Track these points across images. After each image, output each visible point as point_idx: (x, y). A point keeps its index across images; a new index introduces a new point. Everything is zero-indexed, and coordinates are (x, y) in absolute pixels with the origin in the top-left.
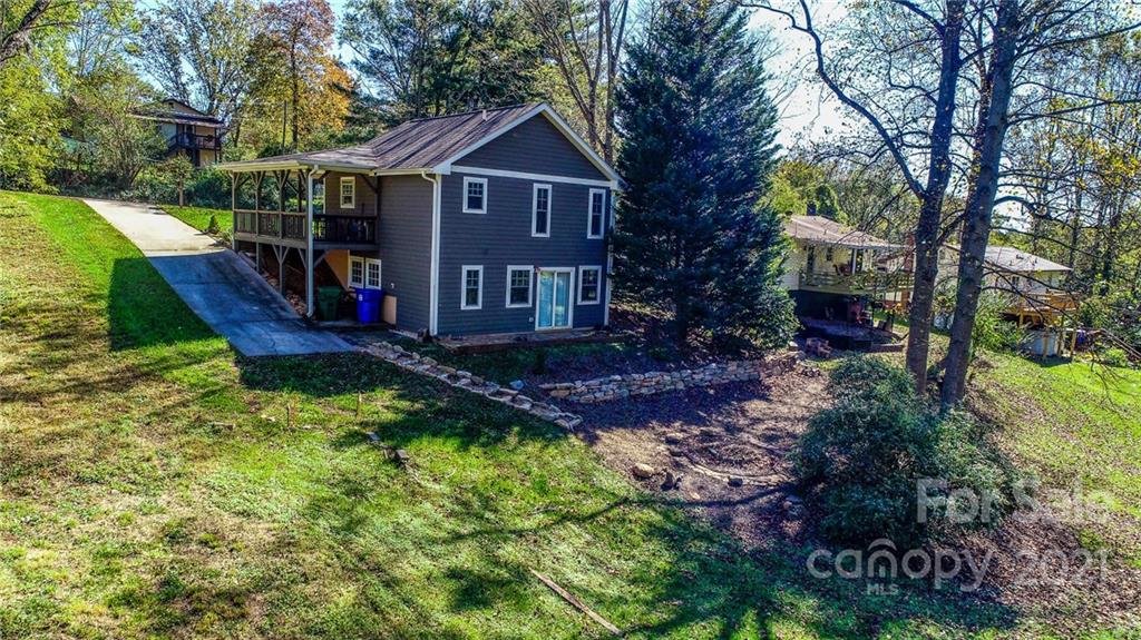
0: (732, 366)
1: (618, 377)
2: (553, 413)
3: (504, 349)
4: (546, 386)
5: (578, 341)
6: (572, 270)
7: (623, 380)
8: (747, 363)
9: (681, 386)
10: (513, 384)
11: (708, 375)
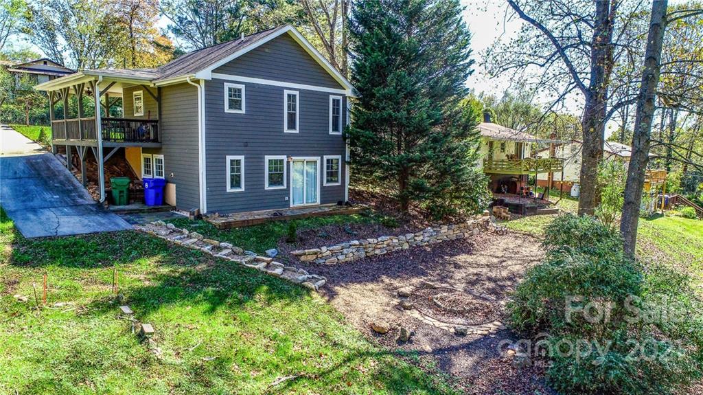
0: (444, 229)
1: (356, 242)
2: (301, 276)
3: (263, 223)
4: (297, 252)
5: (324, 215)
6: (318, 159)
7: (361, 244)
8: (454, 227)
9: (406, 246)
10: (269, 252)
11: (426, 236)
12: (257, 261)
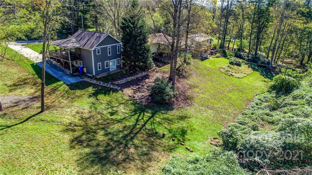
0: (144, 73)
1: (125, 79)
2: (116, 87)
3: (106, 76)
4: (114, 82)
5: (118, 73)
6: (115, 60)
8: (146, 72)
9: (135, 78)
10: (109, 83)
11: (140, 75)
12: (107, 85)
